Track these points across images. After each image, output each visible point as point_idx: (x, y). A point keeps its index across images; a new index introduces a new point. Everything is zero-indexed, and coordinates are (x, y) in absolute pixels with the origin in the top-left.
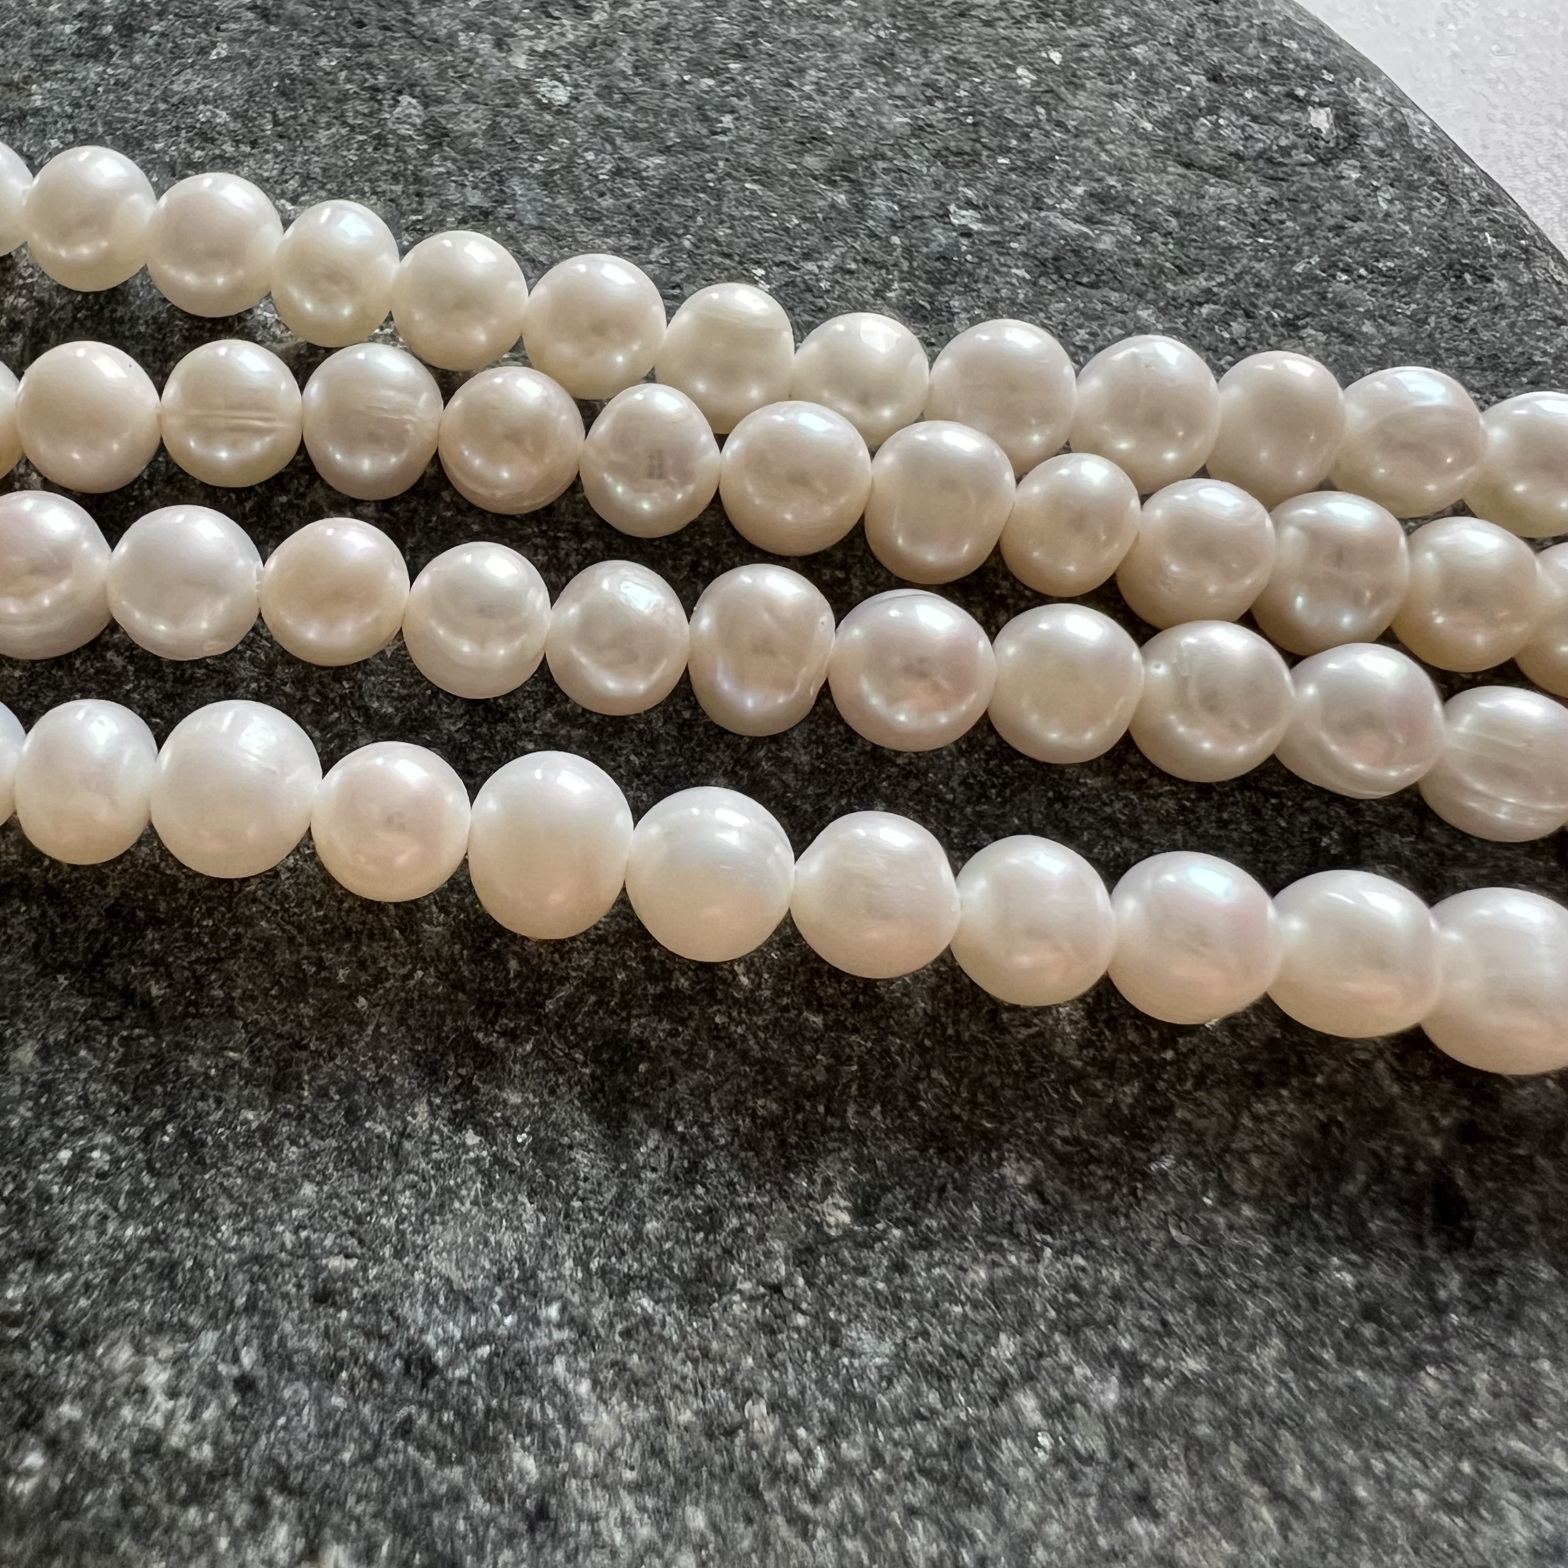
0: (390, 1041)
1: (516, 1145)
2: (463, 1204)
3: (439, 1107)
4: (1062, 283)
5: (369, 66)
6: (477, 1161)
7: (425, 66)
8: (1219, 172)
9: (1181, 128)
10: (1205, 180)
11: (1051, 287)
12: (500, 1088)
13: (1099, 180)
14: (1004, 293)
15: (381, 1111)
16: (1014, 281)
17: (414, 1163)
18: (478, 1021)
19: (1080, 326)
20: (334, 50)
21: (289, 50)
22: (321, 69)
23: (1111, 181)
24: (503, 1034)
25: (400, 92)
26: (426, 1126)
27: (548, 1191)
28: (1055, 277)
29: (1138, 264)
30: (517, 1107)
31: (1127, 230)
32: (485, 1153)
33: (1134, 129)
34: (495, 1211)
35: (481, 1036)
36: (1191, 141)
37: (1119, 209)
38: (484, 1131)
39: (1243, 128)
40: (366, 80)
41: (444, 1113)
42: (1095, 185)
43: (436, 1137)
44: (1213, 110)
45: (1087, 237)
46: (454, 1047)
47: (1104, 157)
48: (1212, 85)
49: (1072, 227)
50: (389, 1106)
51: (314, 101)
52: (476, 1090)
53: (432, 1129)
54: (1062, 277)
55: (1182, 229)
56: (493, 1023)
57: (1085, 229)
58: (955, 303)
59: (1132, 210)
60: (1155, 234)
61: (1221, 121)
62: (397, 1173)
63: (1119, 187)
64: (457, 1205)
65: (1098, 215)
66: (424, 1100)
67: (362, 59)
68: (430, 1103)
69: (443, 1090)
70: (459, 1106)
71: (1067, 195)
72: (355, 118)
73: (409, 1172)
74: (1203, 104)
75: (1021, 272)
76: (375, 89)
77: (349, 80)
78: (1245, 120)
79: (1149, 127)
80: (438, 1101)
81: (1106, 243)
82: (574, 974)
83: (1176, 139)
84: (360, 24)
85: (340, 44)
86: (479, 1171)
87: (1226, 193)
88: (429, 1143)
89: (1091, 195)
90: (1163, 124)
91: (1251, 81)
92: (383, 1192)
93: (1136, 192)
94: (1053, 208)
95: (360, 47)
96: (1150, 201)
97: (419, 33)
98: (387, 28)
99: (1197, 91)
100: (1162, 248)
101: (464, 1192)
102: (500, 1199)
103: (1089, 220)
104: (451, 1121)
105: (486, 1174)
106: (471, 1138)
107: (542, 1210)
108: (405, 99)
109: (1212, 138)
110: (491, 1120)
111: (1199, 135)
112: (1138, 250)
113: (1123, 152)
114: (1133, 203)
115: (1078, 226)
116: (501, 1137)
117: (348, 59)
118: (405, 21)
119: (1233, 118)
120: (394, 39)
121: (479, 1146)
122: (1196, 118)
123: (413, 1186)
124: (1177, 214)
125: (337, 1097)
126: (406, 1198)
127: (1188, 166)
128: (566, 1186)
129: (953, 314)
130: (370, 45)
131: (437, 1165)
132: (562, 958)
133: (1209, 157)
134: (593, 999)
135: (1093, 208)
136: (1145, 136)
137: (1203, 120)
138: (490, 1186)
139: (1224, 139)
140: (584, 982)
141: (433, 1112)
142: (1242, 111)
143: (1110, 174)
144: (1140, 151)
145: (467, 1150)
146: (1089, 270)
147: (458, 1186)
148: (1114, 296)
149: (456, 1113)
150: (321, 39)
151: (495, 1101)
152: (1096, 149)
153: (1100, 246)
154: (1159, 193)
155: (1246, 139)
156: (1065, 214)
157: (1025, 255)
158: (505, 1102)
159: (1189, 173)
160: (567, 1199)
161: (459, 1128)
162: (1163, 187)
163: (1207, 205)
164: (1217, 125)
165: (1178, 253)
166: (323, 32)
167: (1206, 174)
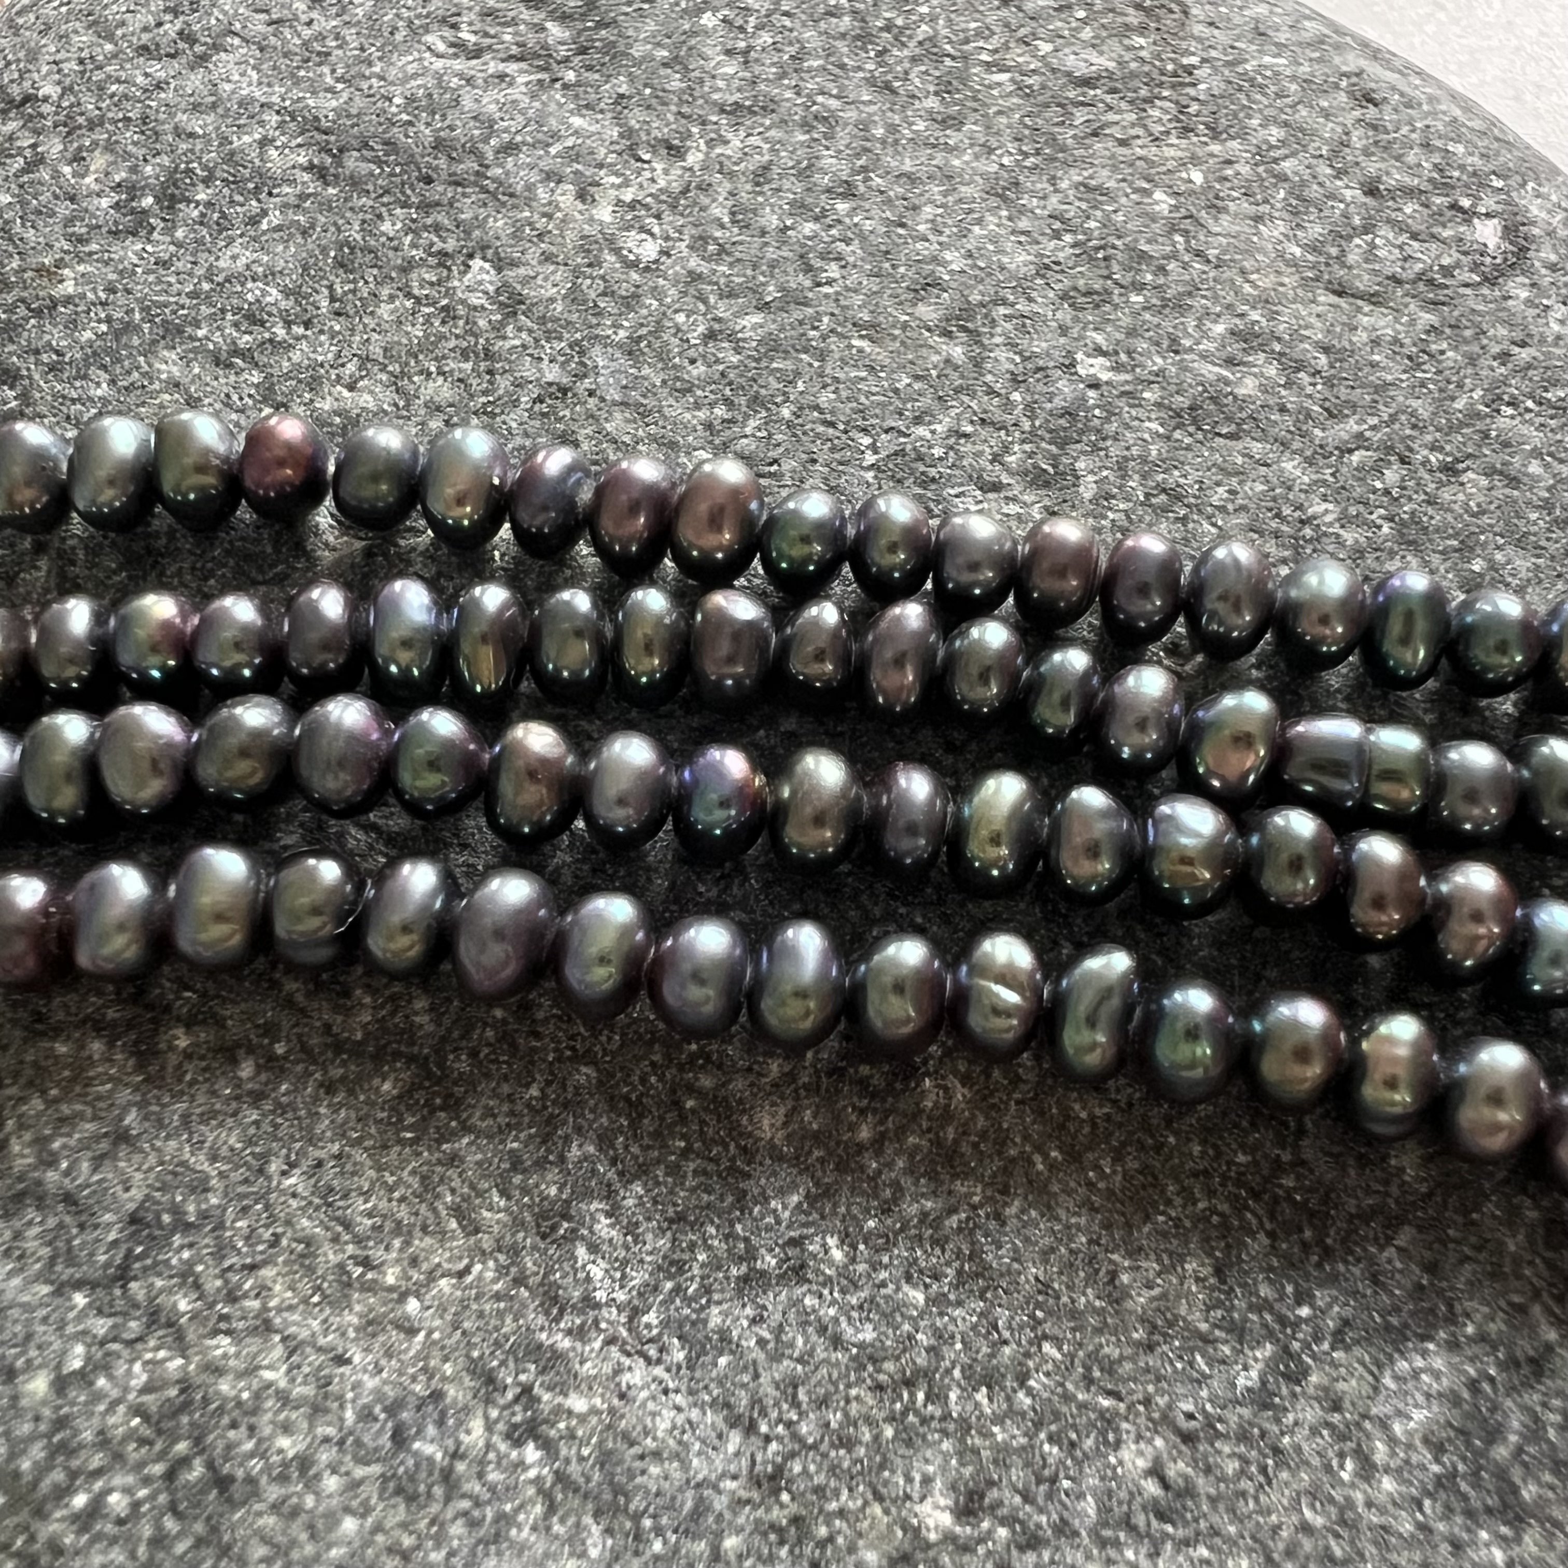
0: (443, 1348)
1: (581, 1459)
2: (520, 1530)
3: (497, 1421)
4: (1200, 436)
5: (437, 228)
6: (538, 1481)
7: (499, 224)
8: (1374, 299)
9: (1334, 251)
10: (1359, 309)
11: (1187, 440)
12: (566, 1395)
13: (1242, 315)
14: (1135, 451)
15: (431, 1430)
16: (1146, 436)
17: (467, 1487)
18: (541, 1320)
19: (1218, 484)
20: (398, 211)
21: (348, 214)
22: (383, 234)
23: (1255, 316)
24: (569, 1332)
25: (471, 256)
26: (481, 1443)
27: (616, 1510)
28: (1191, 429)
29: (1283, 409)
30: (583, 1418)
31: (1272, 371)
32: (546, 1471)
33: (1281, 255)
34: (557, 1537)
35: (544, 1336)
36: (1343, 265)
37: (1262, 348)
38: (548, 1446)
39: (1400, 247)
40: (432, 245)
41: (501, 1426)
42: (1237, 321)
43: (492, 1456)
44: (1368, 229)
45: (1227, 383)
46: (512, 1351)
47: (1247, 288)
48: (1368, 200)
49: (1210, 371)
50: (441, 1423)
51: (375, 271)
52: (539, 1400)
53: (489, 1446)
54: (1199, 429)
55: (1332, 366)
56: (557, 1320)
57: (1225, 373)
58: (1081, 465)
59: (1278, 348)
60: (1302, 375)
61: (1378, 241)
62: (448, 1499)
63: (1264, 322)
64: (514, 1532)
65: (1240, 356)
66: (480, 1413)
67: (429, 221)
68: (486, 1417)
69: (502, 1402)
70: (518, 1418)
71: (1205, 335)
72: (422, 287)
73: (464, 1496)
74: (1357, 221)
75: (1154, 426)
76: (443, 254)
77: (414, 245)
78: (1404, 238)
79: (1298, 251)
80: (494, 1413)
81: (1248, 387)
82: (649, 1259)
83: (1327, 264)
84: (428, 180)
85: (405, 205)
86: (540, 1491)
87: (1382, 323)
88: (482, 1462)
89: (1233, 333)
90: (1314, 248)
91: (1410, 192)
92: (433, 1522)
93: (1282, 327)
94: (1191, 350)
95: (426, 207)
96: (1297, 336)
97: (492, 187)
98: (458, 184)
99: (1352, 209)
100: (1309, 390)
101: (521, 1517)
102: (562, 1521)
103: (1230, 362)
104: (508, 1436)
105: (547, 1496)
106: (532, 1453)
107: (609, 1531)
108: (477, 263)
109: (1367, 261)
110: (553, 1433)
111: (1353, 258)
112: (1284, 393)
113: (1265, 282)
114: (1279, 339)
115: (1217, 369)
116: (564, 1452)
117: (414, 221)
118: (477, 173)
119: (1391, 236)
120: (464, 195)
121: (540, 1463)
122: (1349, 238)
123: (465, 1514)
124: (1327, 350)
125: (383, 1416)
126: (457, 1529)
127: (1340, 294)
128: (637, 1503)
129: (1078, 478)
130: (438, 204)
131: (492, 1489)
132: (636, 1242)
133: (1364, 282)
134: (669, 1285)
135: (1235, 348)
136: (1293, 263)
137: (1357, 241)
138: (551, 1509)
139: (1381, 260)
140: (660, 1268)
141: (489, 1427)
142: (1400, 227)
143: (1254, 308)
144: (1286, 280)
145: (526, 1468)
146: (1229, 419)
147: (517, 1511)
148: (1257, 448)
149: (515, 1427)
150: (385, 200)
151: (559, 1411)
152: (1239, 280)
153: (1241, 391)
154: (1306, 327)
155: (1405, 260)
156: (1204, 356)
157: (1158, 405)
158: (570, 1413)
159: (1342, 302)
160: (637, 1517)
161: (518, 1443)
162: (1313, 320)
163: (1361, 337)
164: (1373, 246)
165: (1328, 394)
166: (387, 192)
167: (1360, 303)
